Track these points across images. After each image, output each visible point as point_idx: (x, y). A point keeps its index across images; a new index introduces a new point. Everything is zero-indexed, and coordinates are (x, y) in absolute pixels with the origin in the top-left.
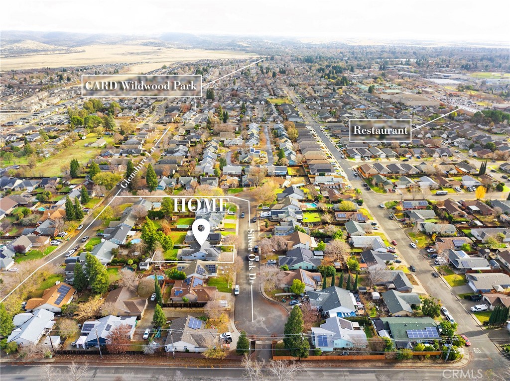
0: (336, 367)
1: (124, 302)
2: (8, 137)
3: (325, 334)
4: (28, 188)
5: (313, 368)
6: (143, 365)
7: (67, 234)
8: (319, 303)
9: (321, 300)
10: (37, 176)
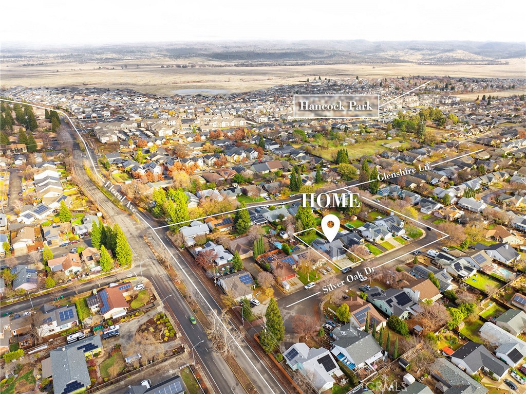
0: (280, 381)
1: (238, 244)
2: (340, 125)
3: (299, 352)
4: (303, 161)
5: (266, 366)
6: (202, 281)
7: (280, 196)
8: (340, 335)
9: (345, 335)
10: (318, 155)
